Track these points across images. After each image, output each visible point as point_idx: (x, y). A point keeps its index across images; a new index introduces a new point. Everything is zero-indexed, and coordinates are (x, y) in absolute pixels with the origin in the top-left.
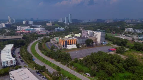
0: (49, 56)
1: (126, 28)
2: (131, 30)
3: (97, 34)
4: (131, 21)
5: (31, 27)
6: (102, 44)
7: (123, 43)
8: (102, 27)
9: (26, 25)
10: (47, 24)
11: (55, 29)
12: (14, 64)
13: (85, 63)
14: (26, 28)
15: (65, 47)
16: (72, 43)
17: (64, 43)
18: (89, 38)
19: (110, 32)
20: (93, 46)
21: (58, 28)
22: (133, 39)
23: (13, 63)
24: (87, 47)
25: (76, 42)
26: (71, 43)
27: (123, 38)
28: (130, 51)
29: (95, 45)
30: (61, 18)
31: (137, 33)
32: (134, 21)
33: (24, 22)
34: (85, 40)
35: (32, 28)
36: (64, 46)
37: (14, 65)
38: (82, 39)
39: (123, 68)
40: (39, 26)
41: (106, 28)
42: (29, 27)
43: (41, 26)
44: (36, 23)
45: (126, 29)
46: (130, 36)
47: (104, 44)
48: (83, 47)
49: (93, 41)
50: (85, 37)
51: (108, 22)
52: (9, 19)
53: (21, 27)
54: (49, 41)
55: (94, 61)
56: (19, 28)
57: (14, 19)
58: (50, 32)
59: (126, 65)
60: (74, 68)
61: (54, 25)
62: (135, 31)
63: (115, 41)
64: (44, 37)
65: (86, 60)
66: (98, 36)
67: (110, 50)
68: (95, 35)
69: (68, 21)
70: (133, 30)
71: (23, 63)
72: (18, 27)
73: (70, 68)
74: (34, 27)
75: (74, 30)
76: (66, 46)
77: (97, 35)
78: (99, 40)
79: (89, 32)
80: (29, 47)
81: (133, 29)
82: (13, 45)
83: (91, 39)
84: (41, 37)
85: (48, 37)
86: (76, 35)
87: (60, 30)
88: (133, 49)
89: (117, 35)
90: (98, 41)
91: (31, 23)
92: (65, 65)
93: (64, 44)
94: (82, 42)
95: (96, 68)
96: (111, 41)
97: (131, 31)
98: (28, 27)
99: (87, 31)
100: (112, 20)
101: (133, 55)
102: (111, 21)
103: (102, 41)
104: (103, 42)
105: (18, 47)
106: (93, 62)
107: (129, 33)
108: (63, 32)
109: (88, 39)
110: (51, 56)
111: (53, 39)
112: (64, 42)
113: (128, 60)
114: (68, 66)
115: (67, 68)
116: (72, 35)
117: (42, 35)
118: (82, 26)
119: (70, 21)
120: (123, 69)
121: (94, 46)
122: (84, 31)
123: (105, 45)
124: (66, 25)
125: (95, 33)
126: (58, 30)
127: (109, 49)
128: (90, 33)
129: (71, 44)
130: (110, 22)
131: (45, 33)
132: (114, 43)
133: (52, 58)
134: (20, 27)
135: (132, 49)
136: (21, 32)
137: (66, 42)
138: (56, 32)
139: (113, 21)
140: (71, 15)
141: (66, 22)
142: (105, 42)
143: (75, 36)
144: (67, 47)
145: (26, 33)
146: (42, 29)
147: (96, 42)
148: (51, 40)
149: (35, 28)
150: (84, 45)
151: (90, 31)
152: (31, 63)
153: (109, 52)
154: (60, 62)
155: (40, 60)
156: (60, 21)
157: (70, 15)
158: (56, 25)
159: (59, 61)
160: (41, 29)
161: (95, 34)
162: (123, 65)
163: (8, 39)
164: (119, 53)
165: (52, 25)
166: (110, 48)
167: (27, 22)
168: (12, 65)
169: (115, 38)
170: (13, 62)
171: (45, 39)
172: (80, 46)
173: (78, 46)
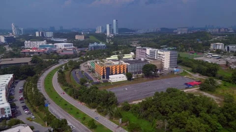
0: (76, 97)
1: (212, 42)
2: (220, 46)
3: (163, 55)
4: (217, 30)
5: (49, 42)
6: (172, 72)
7: (210, 71)
8: (170, 41)
9: (41, 38)
10: (77, 37)
11: (90, 45)
12: (7, 114)
13: (144, 113)
14: (41, 44)
15: (105, 79)
16: (118, 71)
17: (104, 72)
18: (150, 61)
19: (184, 49)
20: (156, 76)
21: (95, 44)
22: (227, 62)
23: (5, 113)
24: (145, 79)
25: (125, 70)
26: (116, 70)
27: (209, 61)
28: (225, 85)
29: (161, 75)
30: (101, 27)
31: (232, 52)
32: (222, 30)
33: (37, 34)
34: (142, 65)
35: (51, 44)
36: (104, 77)
37: (8, 116)
38: (136, 64)
39: (218, 124)
40: (63, 40)
41: (177, 43)
42: (45, 41)
43: (66, 40)
44: (59, 35)
45: (212, 44)
46: (220, 58)
47: (175, 73)
48: (138, 78)
49: (156, 67)
50: (142, 59)
51: (179, 33)
52: (13, 28)
53: (32, 43)
54: (78, 67)
55: (160, 109)
56: (27, 44)
57: (22, 29)
58: (81, 51)
59: (225, 118)
60: (122, 122)
61: (89, 38)
62: (228, 47)
63: (196, 66)
64: (70, 60)
65: (145, 106)
66: (165, 57)
67: (188, 85)
68: (160, 57)
69: (112, 31)
70: (224, 47)
71: (26, 112)
72: (26, 42)
73: (114, 122)
74: (53, 42)
75: (121, 47)
76: (108, 78)
77: (163, 57)
78: (167, 65)
79: (148, 51)
80: (42, 79)
81: (225, 45)
82: (11, 76)
83: (153, 64)
84: (65, 60)
85: (77, 59)
86: (126, 56)
87: (98, 47)
88: (230, 82)
89: (198, 55)
90: (165, 66)
91: (49, 34)
92: (105, 115)
93: (104, 74)
94: (137, 69)
95: (166, 124)
96: (187, 66)
97: (220, 48)
98: (44, 43)
99: (145, 50)
100: (186, 29)
101: (231, 94)
102: (185, 31)
103: (172, 68)
104: (175, 69)
105: (21, 78)
106: (160, 111)
107: (218, 52)
108: (104, 51)
109: (147, 63)
110: (79, 97)
111: (85, 63)
112: (105, 70)
113: (227, 108)
114: (111, 119)
115: (109, 121)
116: (118, 57)
117: (67, 57)
118: (135, 39)
119: (115, 32)
120: (218, 126)
121: (158, 76)
122: (139, 48)
123: (178, 75)
124: (109, 38)
125: (159, 52)
126: (95, 47)
127: (186, 82)
128: (150, 52)
129: (116, 74)
130: (183, 33)
131: (72, 53)
132: (194, 71)
133: (82, 101)
134: (29, 41)
135: (227, 81)
136: (31, 51)
137: (108, 69)
138: (91, 50)
139: (188, 31)
140: (116, 21)
141: (108, 33)
142: (178, 69)
143: (124, 57)
144: (110, 79)
145: (39, 53)
146: (68, 46)
147: (162, 68)
148: (82, 65)
149: (55, 44)
150: (141, 74)
151: (150, 49)
152: (41, 111)
153: (186, 88)
154: (96, 110)
155: (58, 104)
156: (99, 31)
157: (114, 21)
158: (92, 38)
159: (94, 107)
160: (65, 46)
161: (160, 54)
162: (219, 118)
163: (4, 65)
164: (205, 91)
165: (85, 38)
166: (188, 81)
167: (42, 34)
168: (4, 116)
169: (195, 60)
170: (6, 111)
171: (71, 63)
172: (134, 78)
173: (129, 77)
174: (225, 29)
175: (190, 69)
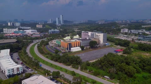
0: (56, 61)
1: (121, 28)
2: (126, 30)
3: (99, 35)
4: (121, 22)
6: (105, 45)
7: (125, 44)
8: (98, 28)
10: (37, 26)
11: (49, 31)
15: (68, 50)
16: (75, 45)
19: (107, 33)
20: (96, 48)
21: (52, 30)
22: (133, 39)
24: (91, 49)
25: (79, 45)
27: (123, 39)
30: (50, 19)
31: (133, 33)
32: (124, 22)
33: (9, 24)
41: (102, 29)
42: (17, 29)
45: (122, 30)
46: (128, 37)
47: (107, 46)
48: (87, 49)
51: (100, 23)
53: (8, 30)
54: (48, 44)
61: (45, 26)
62: (131, 31)
68: (97, 37)
73: (84, 72)
75: (69, 32)
78: (101, 41)
81: (129, 30)
83: (94, 40)
84: (36, 40)
85: (45, 39)
86: (75, 37)
87: (55, 32)
88: (137, 49)
91: (17, 24)
94: (86, 44)
96: (112, 42)
99: (88, 33)
102: (103, 22)
103: (104, 43)
107: (126, 34)
108: (59, 34)
111: (51, 41)
112: (68, 45)
116: (71, 37)
117: (37, 38)
118: (75, 27)
119: (61, 23)
121: (98, 48)
123: (108, 47)
124: (58, 27)
126: (53, 32)
129: (74, 47)
130: (102, 23)
131: (39, 36)
133: (60, 62)
136: (11, 35)
138: (51, 34)
139: (105, 22)
141: (57, 23)
142: (108, 44)
144: (71, 50)
147: (99, 43)
149: (25, 30)
150: (88, 47)
154: (71, 66)
155: (47, 65)
156: (50, 22)
158: (47, 26)
159: (69, 65)
160: (32, 32)
161: (97, 35)
165: (43, 26)
167: (13, 24)
169: (115, 39)
170: (20, 69)
171: (43, 42)
172: (85, 49)
173: (82, 48)
174: (125, 21)
175: (114, 43)
